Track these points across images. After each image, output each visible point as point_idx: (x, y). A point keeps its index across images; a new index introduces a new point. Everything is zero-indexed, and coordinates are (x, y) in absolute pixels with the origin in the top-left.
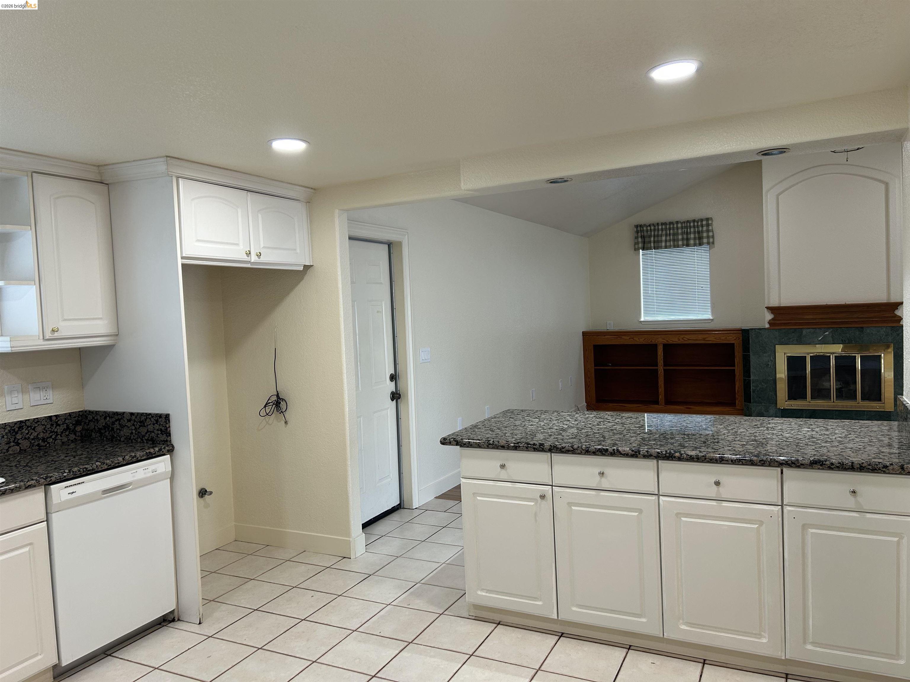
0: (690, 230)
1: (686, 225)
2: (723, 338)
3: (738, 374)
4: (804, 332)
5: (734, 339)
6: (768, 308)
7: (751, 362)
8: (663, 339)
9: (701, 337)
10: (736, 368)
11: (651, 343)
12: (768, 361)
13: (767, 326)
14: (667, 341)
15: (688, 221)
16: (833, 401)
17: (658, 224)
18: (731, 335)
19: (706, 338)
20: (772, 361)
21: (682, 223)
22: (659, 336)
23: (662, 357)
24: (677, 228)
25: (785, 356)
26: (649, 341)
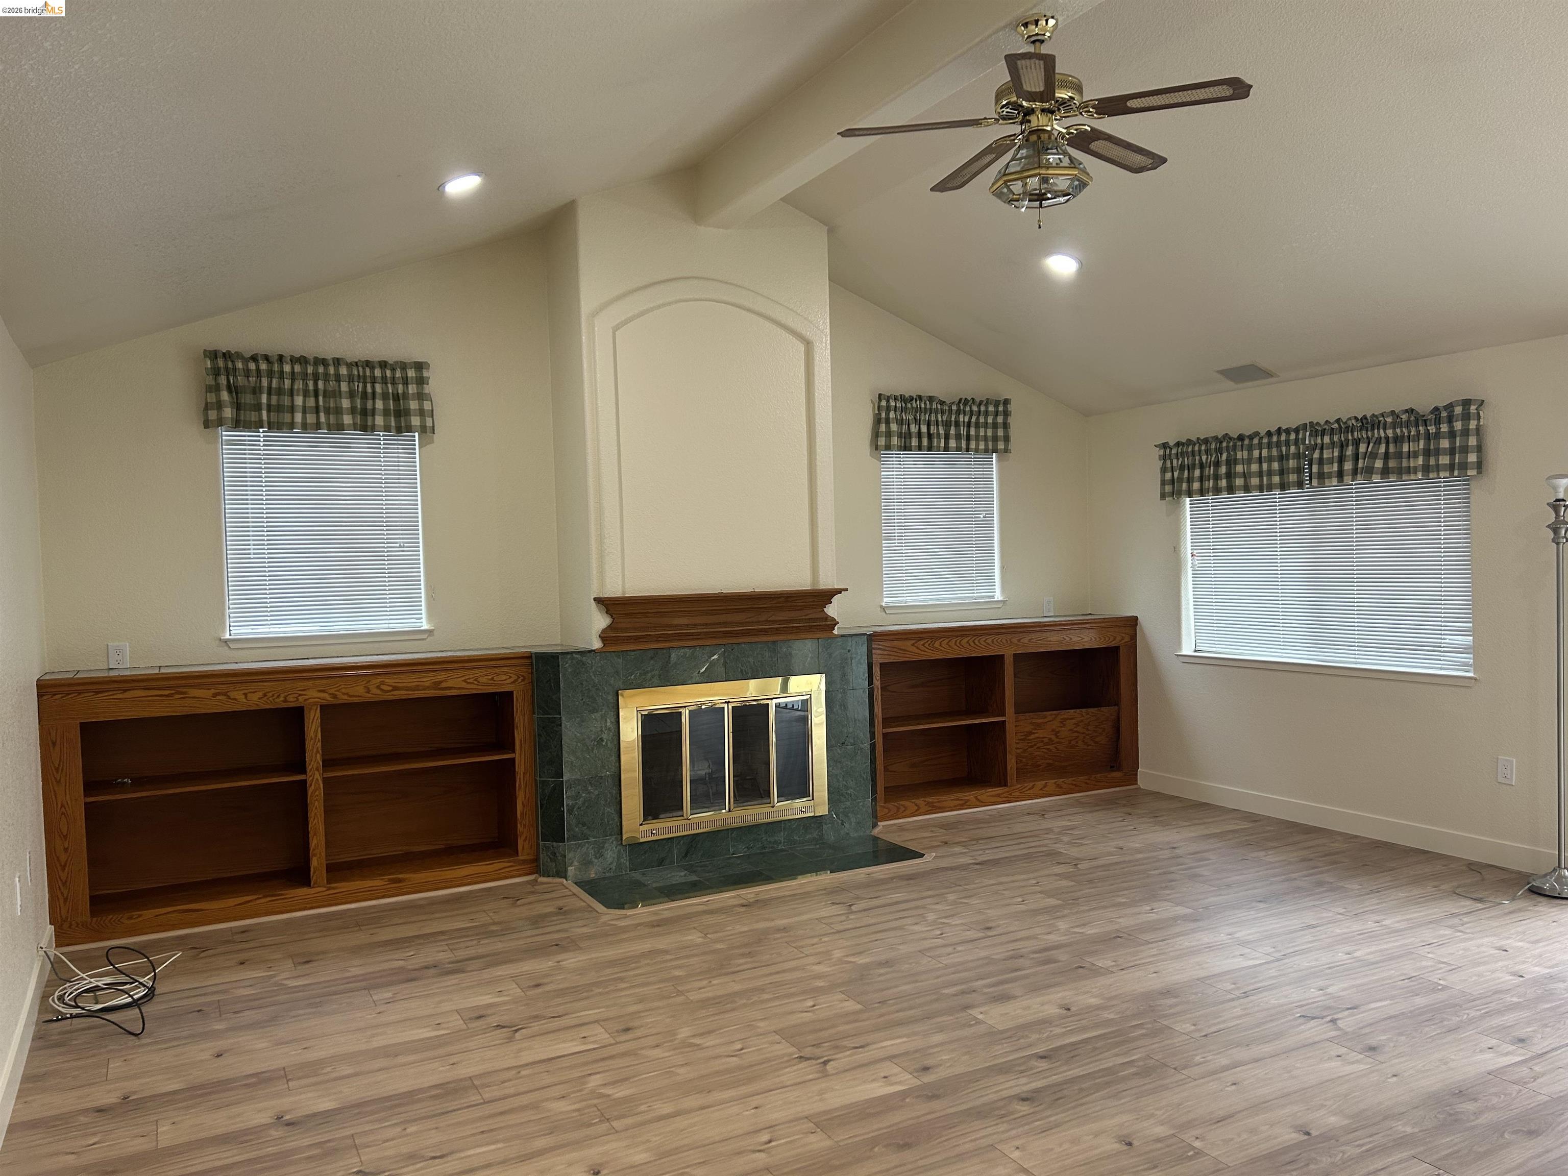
0: (373, 388)
1: (361, 374)
2: (483, 680)
3: (523, 769)
4: (673, 656)
5: (512, 680)
6: (598, 600)
7: (564, 738)
8: (320, 691)
9: (427, 679)
10: (517, 756)
11: (285, 705)
12: (602, 730)
13: (597, 644)
14: (335, 696)
15: (368, 364)
16: (729, 809)
17: (281, 358)
18: (505, 670)
19: (442, 682)
20: (609, 729)
21: (349, 365)
22: (310, 683)
23: (319, 744)
24: (338, 378)
25: (639, 716)
26: (277, 700)
